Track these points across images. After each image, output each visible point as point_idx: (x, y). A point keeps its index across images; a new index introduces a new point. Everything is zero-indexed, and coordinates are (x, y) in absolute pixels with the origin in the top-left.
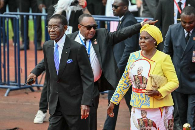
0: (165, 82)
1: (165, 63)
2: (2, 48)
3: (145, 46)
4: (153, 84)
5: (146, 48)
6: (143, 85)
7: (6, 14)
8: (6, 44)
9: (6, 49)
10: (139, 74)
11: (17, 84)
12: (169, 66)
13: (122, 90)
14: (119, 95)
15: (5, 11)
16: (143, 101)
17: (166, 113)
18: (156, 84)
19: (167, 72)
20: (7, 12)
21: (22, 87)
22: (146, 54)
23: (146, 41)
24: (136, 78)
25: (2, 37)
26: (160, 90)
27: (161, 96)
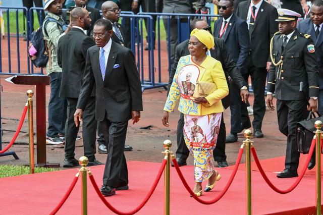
0: (213, 89)
1: (215, 69)
2: (136, 48)
3: (194, 52)
4: (200, 91)
5: (194, 53)
6: (190, 92)
7: (139, 14)
8: (140, 44)
9: (140, 49)
10: (187, 81)
11: (151, 83)
12: (219, 72)
13: (175, 97)
14: (172, 102)
15: (139, 11)
16: (191, 108)
17: (214, 119)
18: (203, 91)
19: (216, 79)
20: (141, 12)
21: (155, 85)
22: (197, 60)
23: (195, 47)
24: (184, 83)
25: (136, 36)
26: (208, 98)
27: (209, 103)
